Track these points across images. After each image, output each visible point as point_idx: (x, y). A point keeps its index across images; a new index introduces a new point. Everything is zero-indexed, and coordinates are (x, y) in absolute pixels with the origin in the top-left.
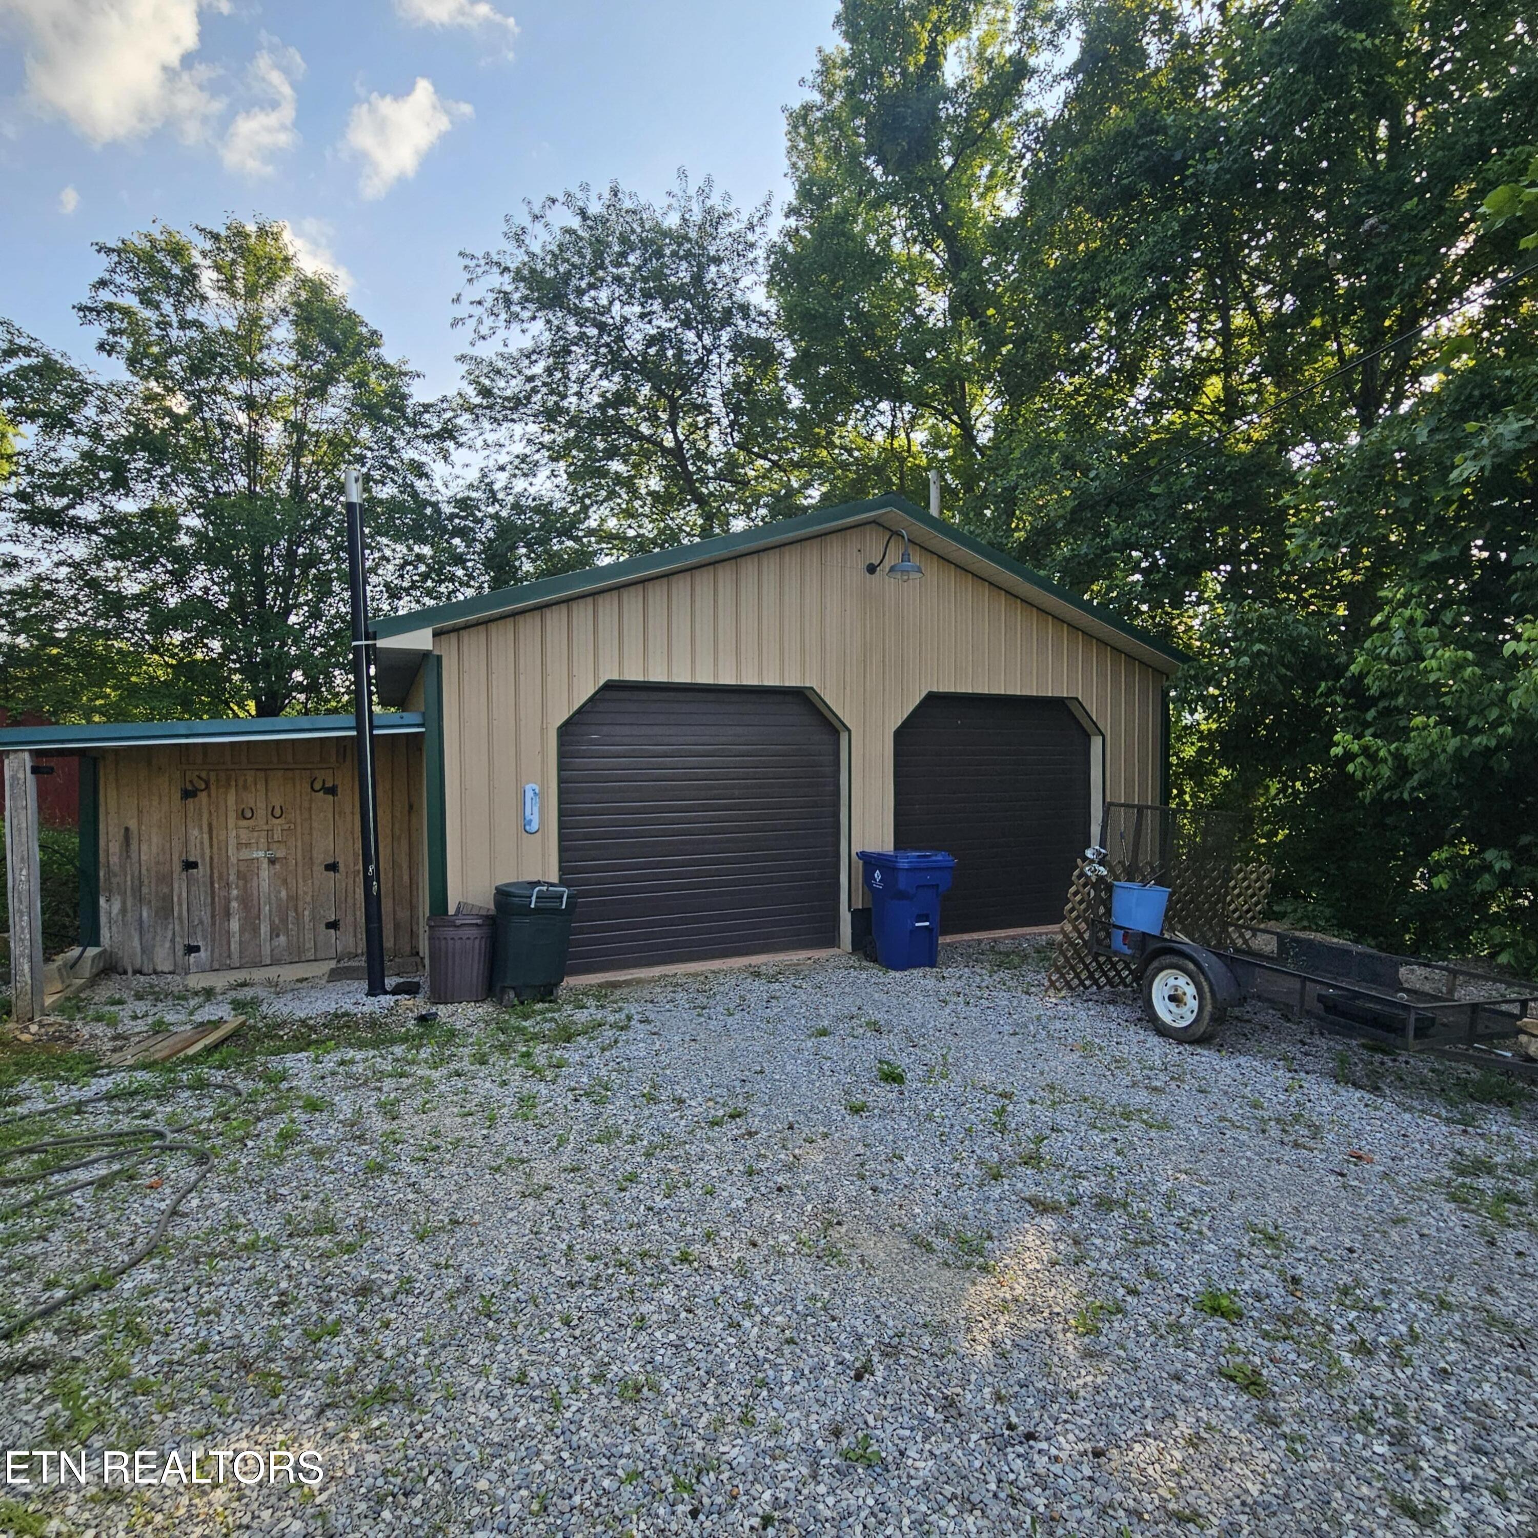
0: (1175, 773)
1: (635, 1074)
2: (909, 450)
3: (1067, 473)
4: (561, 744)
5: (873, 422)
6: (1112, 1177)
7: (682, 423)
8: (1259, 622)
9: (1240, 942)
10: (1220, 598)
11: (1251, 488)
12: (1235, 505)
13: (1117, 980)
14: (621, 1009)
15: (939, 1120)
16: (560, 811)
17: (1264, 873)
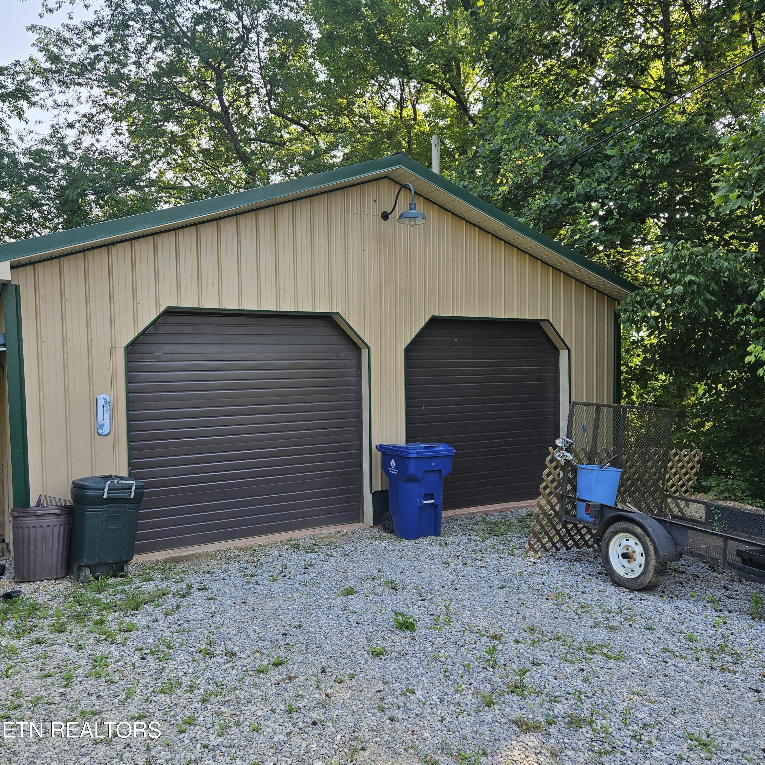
0: (625, 379)
1: (193, 634)
2: (415, 119)
3: (541, 138)
4: (128, 360)
5: (386, 95)
6: (581, 700)
7: (227, 91)
8: (690, 259)
9: (676, 510)
10: (660, 239)
11: (684, 150)
12: (672, 164)
13: (581, 542)
14: (182, 580)
15: (443, 659)
16: (128, 416)
17: (694, 456)
